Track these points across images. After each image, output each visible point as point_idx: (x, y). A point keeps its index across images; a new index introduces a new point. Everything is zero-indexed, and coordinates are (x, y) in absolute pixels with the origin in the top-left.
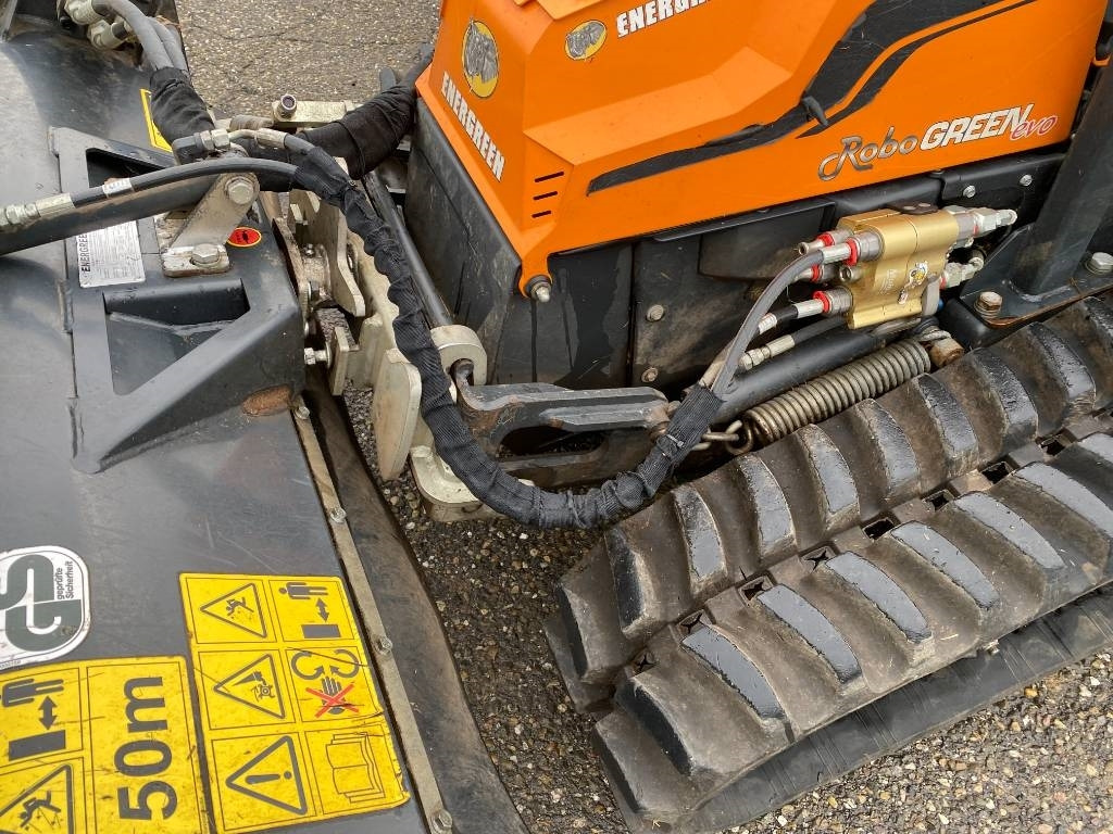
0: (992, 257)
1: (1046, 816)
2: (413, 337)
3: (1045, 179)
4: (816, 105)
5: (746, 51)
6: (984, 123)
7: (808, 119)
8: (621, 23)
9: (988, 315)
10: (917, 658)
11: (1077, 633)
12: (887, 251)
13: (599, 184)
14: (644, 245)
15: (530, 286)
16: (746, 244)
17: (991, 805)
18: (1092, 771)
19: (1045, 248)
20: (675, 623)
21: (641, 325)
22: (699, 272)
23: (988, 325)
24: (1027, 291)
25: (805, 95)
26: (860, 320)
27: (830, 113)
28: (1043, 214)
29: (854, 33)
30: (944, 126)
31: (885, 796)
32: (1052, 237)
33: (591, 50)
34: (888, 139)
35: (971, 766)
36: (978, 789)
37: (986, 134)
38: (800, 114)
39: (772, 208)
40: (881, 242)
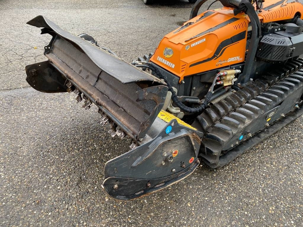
0: (238, 78)
1: (265, 161)
2: (170, 87)
3: (243, 67)
4: (216, 55)
5: (206, 49)
6: (235, 58)
7: (215, 57)
8: (192, 45)
9: (239, 86)
10: (246, 122)
11: (261, 136)
12: (228, 74)
13: (191, 66)
14: (194, 76)
15: (181, 82)
16: (207, 76)
17: (256, 162)
18: (269, 155)
19: (245, 76)
20: (211, 127)
21: (192, 91)
22: (200, 82)
23: (240, 88)
24: (243, 83)
25: (214, 54)
26: (225, 85)
27: (218, 56)
28: (243, 72)
29: (219, 46)
30: (230, 59)
31: (241, 163)
32: (245, 75)
33: (188, 49)
34: (224, 60)
35: (252, 157)
36: (254, 160)
37: (235, 60)
38: (214, 56)
39: (210, 70)
40: (227, 72)
